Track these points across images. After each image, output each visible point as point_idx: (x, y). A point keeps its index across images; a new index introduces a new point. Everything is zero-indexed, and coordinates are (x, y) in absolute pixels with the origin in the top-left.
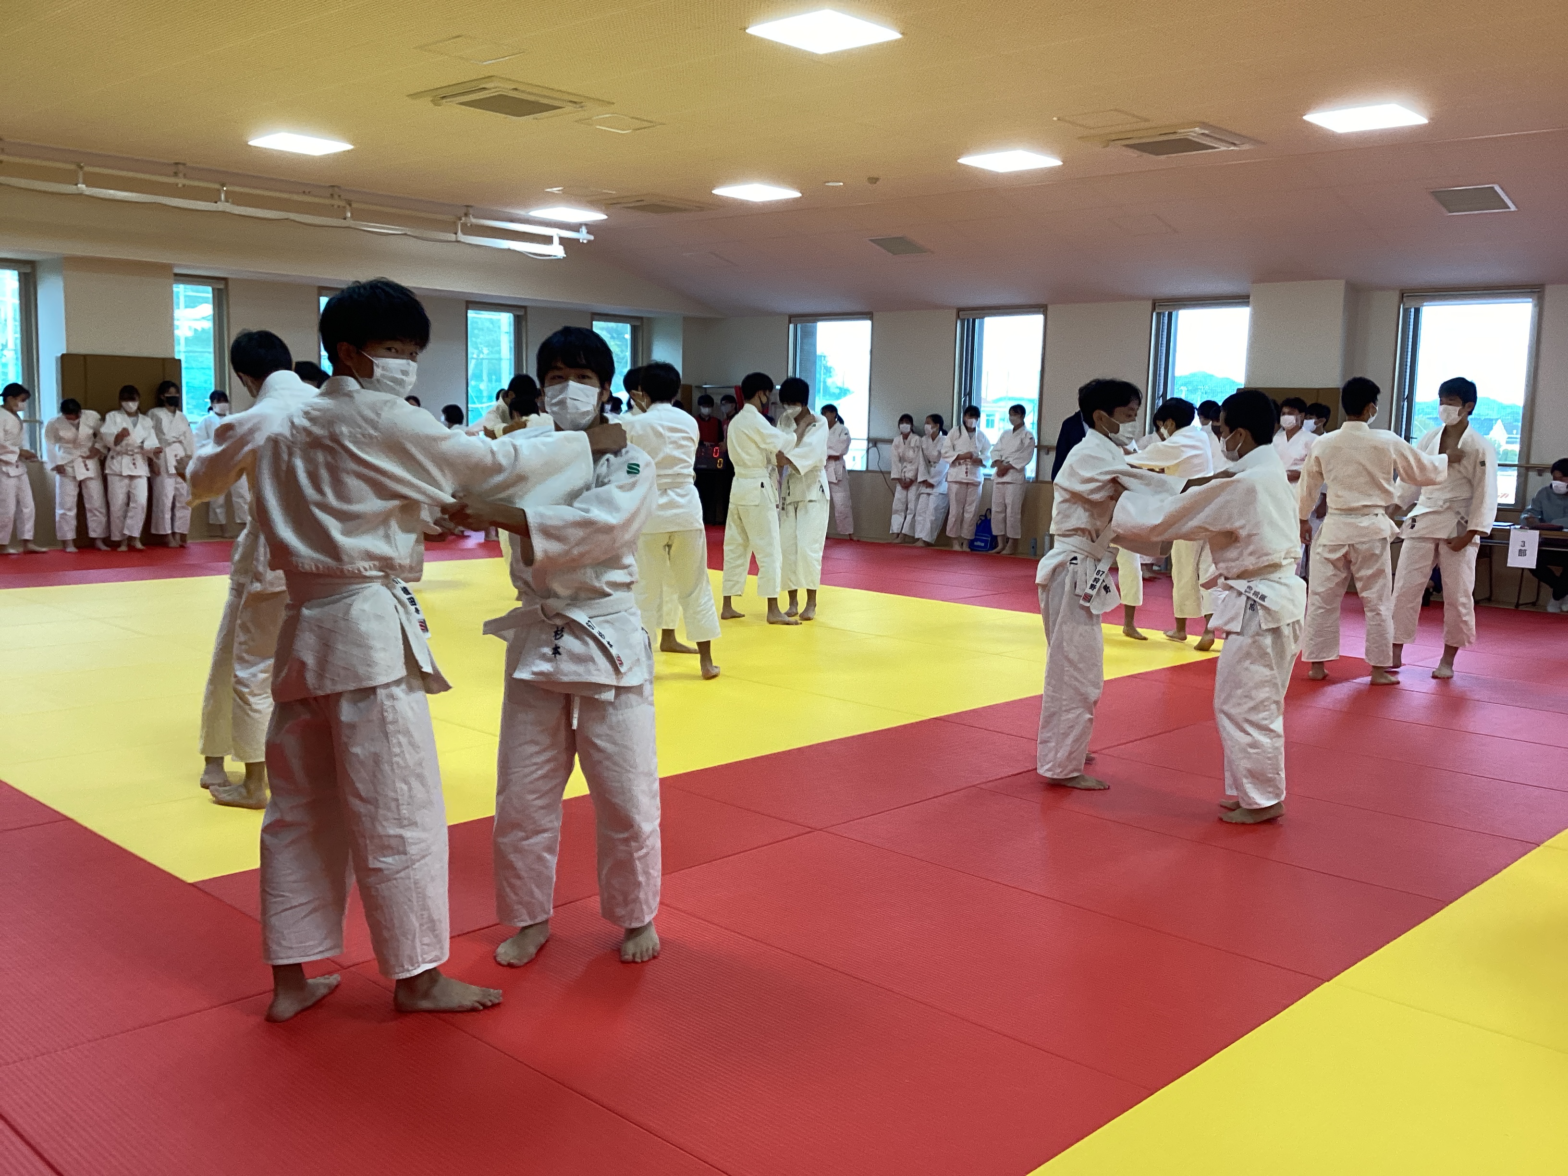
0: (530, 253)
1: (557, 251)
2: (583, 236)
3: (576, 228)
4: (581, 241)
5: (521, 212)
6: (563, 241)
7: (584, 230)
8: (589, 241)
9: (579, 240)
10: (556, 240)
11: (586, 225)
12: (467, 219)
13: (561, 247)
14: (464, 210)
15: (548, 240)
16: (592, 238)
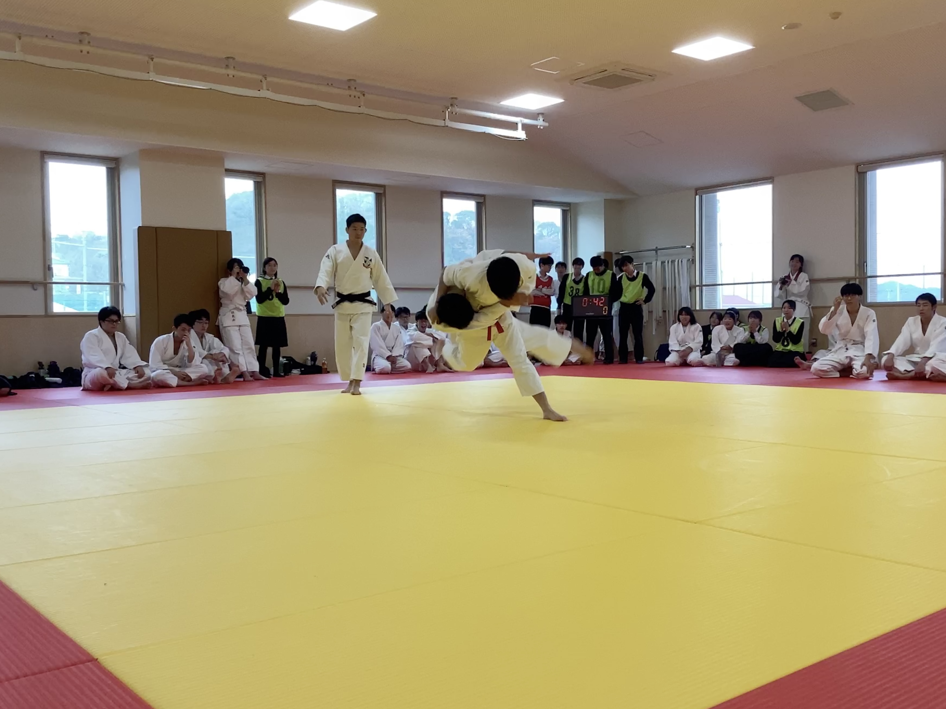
0: (500, 136)
1: (521, 134)
2: (540, 123)
3: (534, 115)
4: (539, 127)
5: (495, 104)
6: (525, 127)
7: (540, 117)
8: (545, 127)
9: (537, 126)
10: (520, 126)
11: (542, 114)
12: (453, 108)
13: (524, 132)
14: (451, 102)
15: (513, 126)
16: (547, 124)
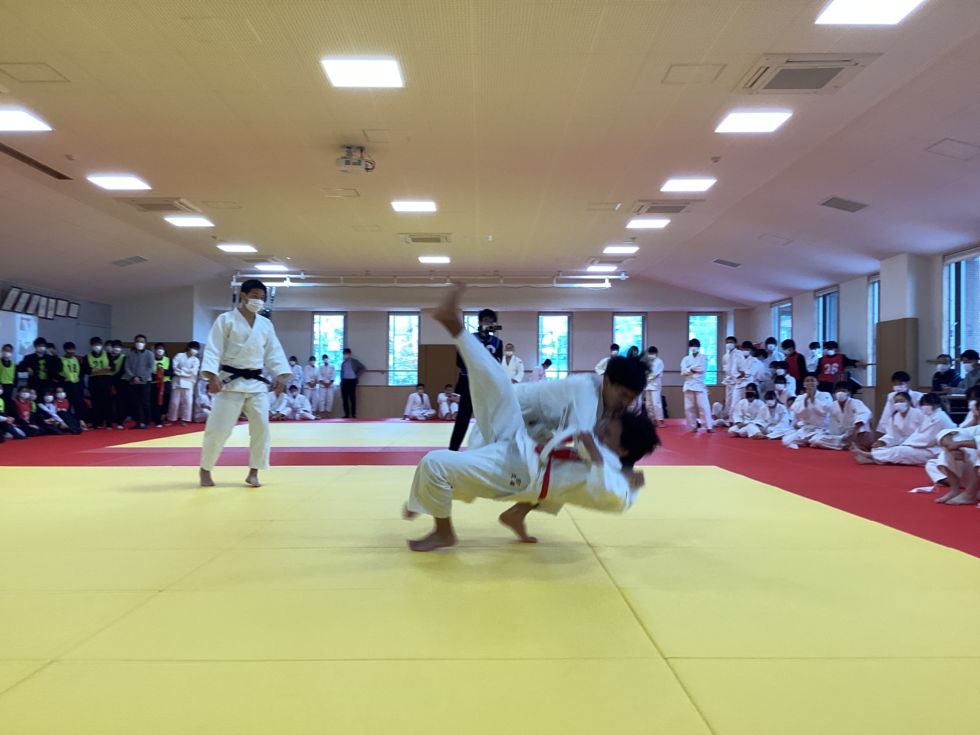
0: (592, 288)
1: (607, 285)
2: (623, 277)
5: (585, 271)
6: (610, 280)
7: (623, 274)
8: (627, 279)
9: (620, 279)
10: (607, 281)
12: (558, 276)
13: (610, 283)
14: (557, 273)
15: (603, 281)
16: (627, 277)
